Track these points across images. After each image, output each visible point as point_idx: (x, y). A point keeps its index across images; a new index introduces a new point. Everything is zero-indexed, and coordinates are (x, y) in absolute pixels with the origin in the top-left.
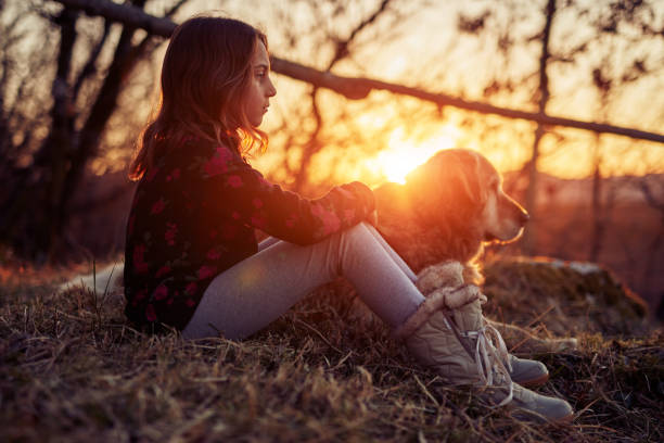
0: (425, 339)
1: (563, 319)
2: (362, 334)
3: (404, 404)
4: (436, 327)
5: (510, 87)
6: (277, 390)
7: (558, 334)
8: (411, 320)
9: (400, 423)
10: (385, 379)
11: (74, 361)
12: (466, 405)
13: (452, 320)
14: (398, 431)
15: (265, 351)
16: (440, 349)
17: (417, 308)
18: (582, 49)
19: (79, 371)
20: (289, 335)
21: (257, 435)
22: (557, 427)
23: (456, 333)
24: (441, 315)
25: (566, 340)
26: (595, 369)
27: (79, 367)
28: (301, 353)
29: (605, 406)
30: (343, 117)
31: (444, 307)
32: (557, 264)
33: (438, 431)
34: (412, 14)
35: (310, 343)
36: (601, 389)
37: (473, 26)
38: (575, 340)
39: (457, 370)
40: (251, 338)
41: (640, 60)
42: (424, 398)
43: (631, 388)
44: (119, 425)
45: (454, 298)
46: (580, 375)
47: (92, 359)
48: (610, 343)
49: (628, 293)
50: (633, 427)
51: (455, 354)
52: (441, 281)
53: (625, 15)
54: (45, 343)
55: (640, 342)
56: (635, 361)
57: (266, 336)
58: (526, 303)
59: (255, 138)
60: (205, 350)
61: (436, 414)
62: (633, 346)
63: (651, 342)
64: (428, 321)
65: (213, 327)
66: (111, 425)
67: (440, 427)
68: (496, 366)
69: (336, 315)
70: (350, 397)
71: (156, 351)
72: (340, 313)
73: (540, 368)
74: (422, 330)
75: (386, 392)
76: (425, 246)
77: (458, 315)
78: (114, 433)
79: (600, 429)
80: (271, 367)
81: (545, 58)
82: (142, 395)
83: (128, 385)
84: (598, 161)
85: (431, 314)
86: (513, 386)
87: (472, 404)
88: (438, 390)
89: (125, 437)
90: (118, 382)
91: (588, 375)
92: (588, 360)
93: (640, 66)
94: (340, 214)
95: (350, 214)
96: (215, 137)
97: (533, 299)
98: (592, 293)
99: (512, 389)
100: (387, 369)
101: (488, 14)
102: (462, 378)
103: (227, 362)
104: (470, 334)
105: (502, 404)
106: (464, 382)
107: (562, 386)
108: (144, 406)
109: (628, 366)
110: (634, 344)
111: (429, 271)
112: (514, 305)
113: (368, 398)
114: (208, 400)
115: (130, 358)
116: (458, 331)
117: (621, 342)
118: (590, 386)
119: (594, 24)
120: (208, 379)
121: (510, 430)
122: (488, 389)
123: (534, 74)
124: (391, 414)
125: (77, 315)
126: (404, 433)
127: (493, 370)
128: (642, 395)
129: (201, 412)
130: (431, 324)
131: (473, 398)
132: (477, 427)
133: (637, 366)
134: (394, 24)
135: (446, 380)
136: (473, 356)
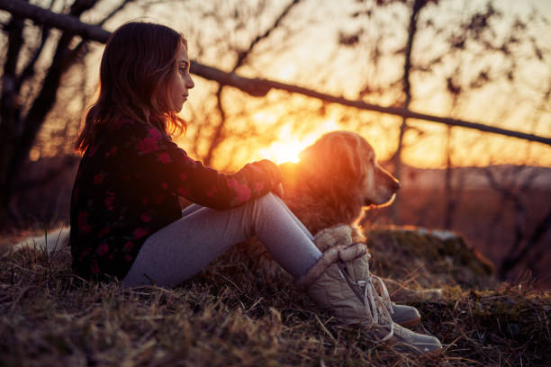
0: (324, 287)
1: (428, 275)
2: (268, 284)
3: (307, 339)
4: (332, 277)
5: (380, 91)
6: (204, 325)
7: (425, 287)
8: (312, 271)
9: (304, 353)
10: (291, 319)
11: (34, 303)
12: (356, 340)
13: (345, 270)
14: (304, 360)
15: (190, 297)
16: (335, 294)
17: (317, 261)
18: (438, 61)
19: (38, 311)
20: (209, 285)
21: (192, 360)
22: (429, 358)
23: (348, 281)
24: (336, 267)
25: (432, 290)
26: (456, 313)
27: (38, 308)
28: (220, 299)
29: (465, 344)
30: (242, 114)
31: (339, 260)
32: (422, 231)
33: (336, 360)
34: (301, 30)
35: (227, 290)
36: (461, 330)
37: (350, 41)
38: (439, 291)
39: (350, 311)
40: (179, 286)
41: (485, 71)
42: (323, 334)
43: (486, 328)
44: (77, 352)
45: (347, 253)
46: (445, 319)
47: (49, 301)
48: (468, 292)
49: (479, 255)
50: (487, 360)
51: (347, 298)
52: (334, 240)
53: (472, 34)
54: (6, 289)
55: (492, 292)
56: (489, 307)
57: (191, 286)
58: (398, 263)
59: (176, 125)
60: (141, 295)
61: (333, 346)
62: (486, 295)
63: (501, 292)
64: (325, 271)
65: (148, 277)
66: (70, 352)
67: (336, 357)
68: (380, 309)
69: (246, 268)
70: (264, 332)
71: (100, 296)
72: (249, 267)
73: (414, 312)
74: (322, 279)
75: (291, 329)
76: (317, 214)
77: (350, 267)
78: (73, 359)
79: (462, 361)
80: (197, 309)
81: (408, 67)
82: (94, 329)
83: (81, 322)
84: (449, 152)
85: (329, 266)
86: (393, 325)
87: (361, 339)
88: (333, 327)
89: (83, 361)
90: (73, 319)
91: (451, 319)
92: (451, 307)
93: (484, 76)
94: (251, 186)
95: (259, 186)
96: (145, 119)
97: (403, 260)
98: (450, 254)
99: (393, 327)
100: (290, 311)
101: (362, 31)
102: (353, 318)
103: (161, 305)
104: (360, 282)
105: (384, 339)
106: (354, 322)
107: (430, 327)
108: (96, 337)
109: (482, 311)
110: (487, 293)
111: (324, 232)
112: (389, 264)
113: (278, 334)
114: (148, 334)
115: (80, 301)
116: (351, 280)
117: (477, 292)
118: (453, 327)
119: (448, 41)
120: (147, 318)
121: (392, 360)
122: (374, 327)
123: (399, 81)
124: (297, 347)
125: (31, 268)
126: (308, 361)
127: (378, 311)
128: (494, 335)
129: (143, 343)
130: (328, 274)
131: (362, 334)
132: (366, 357)
133: (490, 310)
134: (285, 39)
135: (341, 320)
136: (362, 301)
